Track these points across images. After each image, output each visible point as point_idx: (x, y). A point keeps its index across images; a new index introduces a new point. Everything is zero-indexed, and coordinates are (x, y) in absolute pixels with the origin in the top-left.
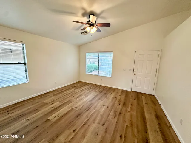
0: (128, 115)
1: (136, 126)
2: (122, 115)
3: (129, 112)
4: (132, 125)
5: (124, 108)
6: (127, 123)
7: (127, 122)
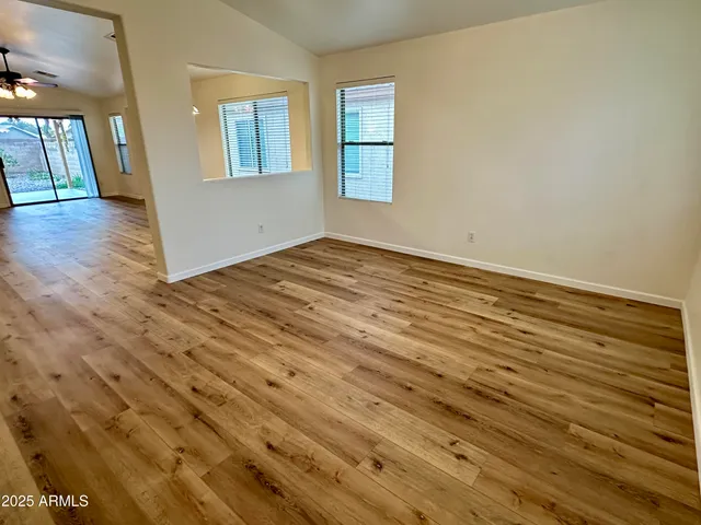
0: (164, 443)
1: (95, 441)
2: (185, 421)
3: (178, 462)
4: (112, 426)
5: (220, 455)
6: (131, 417)
7: (137, 418)
